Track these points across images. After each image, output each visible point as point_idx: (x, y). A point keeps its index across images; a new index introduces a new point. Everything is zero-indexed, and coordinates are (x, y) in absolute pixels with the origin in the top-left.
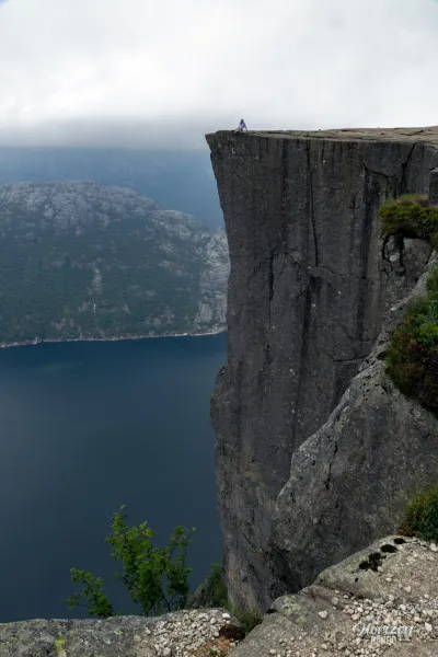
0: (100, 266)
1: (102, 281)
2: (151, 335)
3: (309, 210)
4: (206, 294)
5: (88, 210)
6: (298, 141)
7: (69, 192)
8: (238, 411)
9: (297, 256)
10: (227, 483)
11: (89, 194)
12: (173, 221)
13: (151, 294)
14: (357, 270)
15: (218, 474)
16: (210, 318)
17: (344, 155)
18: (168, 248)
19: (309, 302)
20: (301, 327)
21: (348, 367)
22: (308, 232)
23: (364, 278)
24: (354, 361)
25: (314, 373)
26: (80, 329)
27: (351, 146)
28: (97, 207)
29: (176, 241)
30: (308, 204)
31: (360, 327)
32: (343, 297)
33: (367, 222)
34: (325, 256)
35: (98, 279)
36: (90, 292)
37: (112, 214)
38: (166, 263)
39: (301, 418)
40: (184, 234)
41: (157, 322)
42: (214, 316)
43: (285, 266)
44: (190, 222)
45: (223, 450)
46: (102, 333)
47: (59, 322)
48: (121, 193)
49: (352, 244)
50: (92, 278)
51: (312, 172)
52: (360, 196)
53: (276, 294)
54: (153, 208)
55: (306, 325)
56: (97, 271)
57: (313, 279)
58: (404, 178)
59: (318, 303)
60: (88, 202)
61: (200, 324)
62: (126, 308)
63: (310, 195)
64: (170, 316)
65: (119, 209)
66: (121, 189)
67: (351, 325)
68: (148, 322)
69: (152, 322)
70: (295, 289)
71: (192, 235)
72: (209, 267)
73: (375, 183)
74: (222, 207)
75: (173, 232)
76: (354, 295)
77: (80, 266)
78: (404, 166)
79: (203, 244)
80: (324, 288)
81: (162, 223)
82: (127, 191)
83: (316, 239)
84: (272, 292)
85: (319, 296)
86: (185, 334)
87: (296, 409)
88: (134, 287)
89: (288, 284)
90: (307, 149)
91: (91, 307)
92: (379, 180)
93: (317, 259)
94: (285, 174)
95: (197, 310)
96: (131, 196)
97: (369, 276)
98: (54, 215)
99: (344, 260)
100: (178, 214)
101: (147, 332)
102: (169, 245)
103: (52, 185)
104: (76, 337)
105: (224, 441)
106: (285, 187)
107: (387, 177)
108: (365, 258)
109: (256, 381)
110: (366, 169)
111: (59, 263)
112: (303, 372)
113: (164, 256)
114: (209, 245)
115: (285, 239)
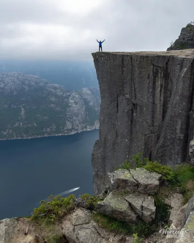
0: (24, 107)
1: (25, 113)
2: (46, 135)
3: (132, 79)
4: (69, 117)
5: (19, 84)
6: (128, 55)
7: (11, 77)
8: (104, 158)
9: (128, 96)
10: (98, 190)
11: (20, 77)
12: (55, 88)
13: (46, 118)
14: (151, 100)
15: (94, 186)
16: (71, 127)
17: (145, 60)
18: (53, 99)
19: (132, 113)
20: (130, 123)
21: (149, 137)
22: (132, 87)
23: (154, 103)
24: (151, 135)
25: (136, 140)
26: (14, 134)
27: (147, 57)
28: (23, 83)
29: (56, 96)
30: (132, 77)
31: (153, 121)
32: (146, 111)
33: (154, 83)
34: (138, 96)
35: (23, 112)
36: (20, 118)
37: (29, 85)
38: (52, 105)
39: (131, 159)
40: (59, 93)
41: (48, 130)
42: (73, 126)
43: (123, 100)
44: (62, 88)
45: (97, 175)
46: (24, 135)
47: (5, 131)
48: (33, 77)
49: (149, 91)
50: (20, 112)
51: (133, 66)
52: (151, 74)
53: (119, 111)
54: (47, 83)
55: (132, 122)
56: (23, 109)
57: (134, 104)
58: (167, 68)
59: (136, 113)
60: (19, 81)
61: (67, 130)
62: (35, 124)
63: (132, 74)
64: (54, 127)
65: (33, 84)
66: (34, 76)
67: (149, 121)
68: (44, 130)
69: (46, 130)
70: (127, 108)
71: (63, 94)
72: (70, 106)
73: (156, 70)
74: (98, 79)
75: (55, 93)
76: (150, 109)
77: (15, 107)
78: (167, 63)
79: (68, 97)
80: (138, 107)
81: (51, 89)
82: (36, 76)
83: (135, 90)
84: (118, 110)
85: (136, 111)
86: (60, 135)
87: (128, 155)
88: (38, 115)
89: (124, 107)
90: (131, 58)
91: (20, 124)
92: (158, 68)
93: (135, 97)
94: (123, 67)
95: (65, 124)
96: (37, 78)
97: (155, 102)
98: (5, 86)
99: (146, 97)
100: (57, 85)
101: (44, 134)
102: (54, 98)
103: (4, 74)
104: (13, 138)
105: (98, 171)
106: (123, 71)
107: (161, 67)
108: (154, 96)
109: (112, 145)
110: (153, 65)
111: (6, 106)
112: (131, 140)
113: (52, 102)
114: (70, 98)
115: (123, 90)
